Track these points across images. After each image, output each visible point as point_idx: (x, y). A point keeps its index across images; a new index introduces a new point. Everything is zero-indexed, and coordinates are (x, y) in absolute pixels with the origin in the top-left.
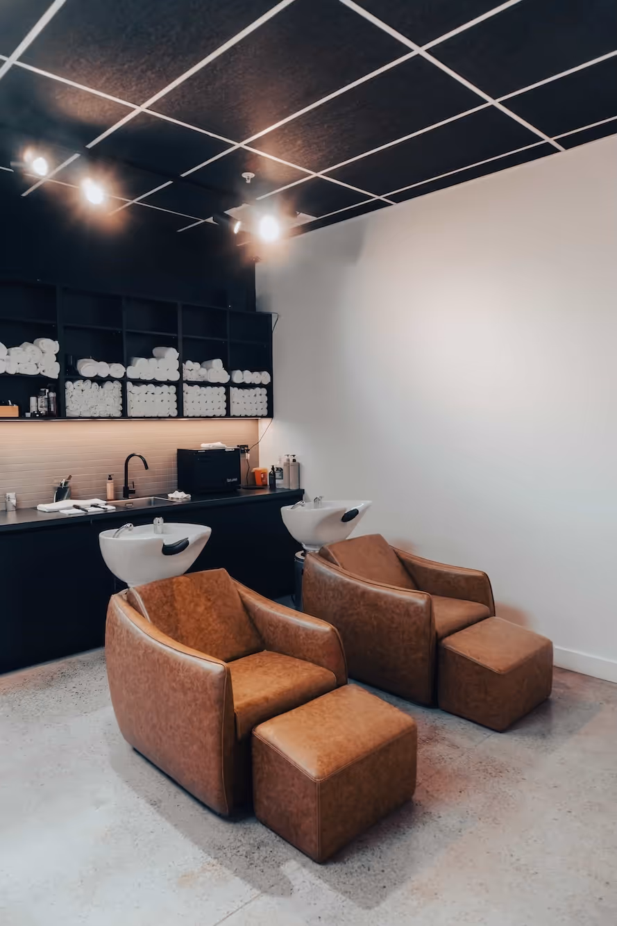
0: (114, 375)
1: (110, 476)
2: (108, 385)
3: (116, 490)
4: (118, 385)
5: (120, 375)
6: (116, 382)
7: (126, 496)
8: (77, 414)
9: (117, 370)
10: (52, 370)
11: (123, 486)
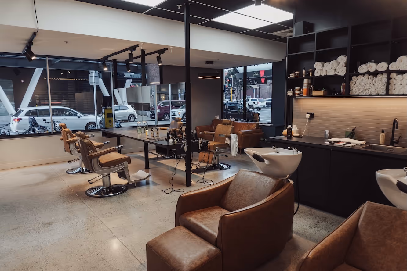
0: (380, 70)
1: (383, 130)
2: (379, 76)
3: (386, 139)
4: (385, 76)
5: (384, 69)
6: (384, 74)
7: (392, 144)
8: (356, 94)
9: (382, 66)
10: (342, 71)
11: (391, 137)
